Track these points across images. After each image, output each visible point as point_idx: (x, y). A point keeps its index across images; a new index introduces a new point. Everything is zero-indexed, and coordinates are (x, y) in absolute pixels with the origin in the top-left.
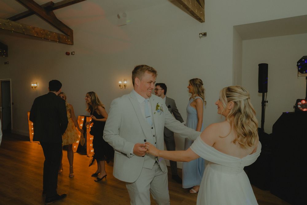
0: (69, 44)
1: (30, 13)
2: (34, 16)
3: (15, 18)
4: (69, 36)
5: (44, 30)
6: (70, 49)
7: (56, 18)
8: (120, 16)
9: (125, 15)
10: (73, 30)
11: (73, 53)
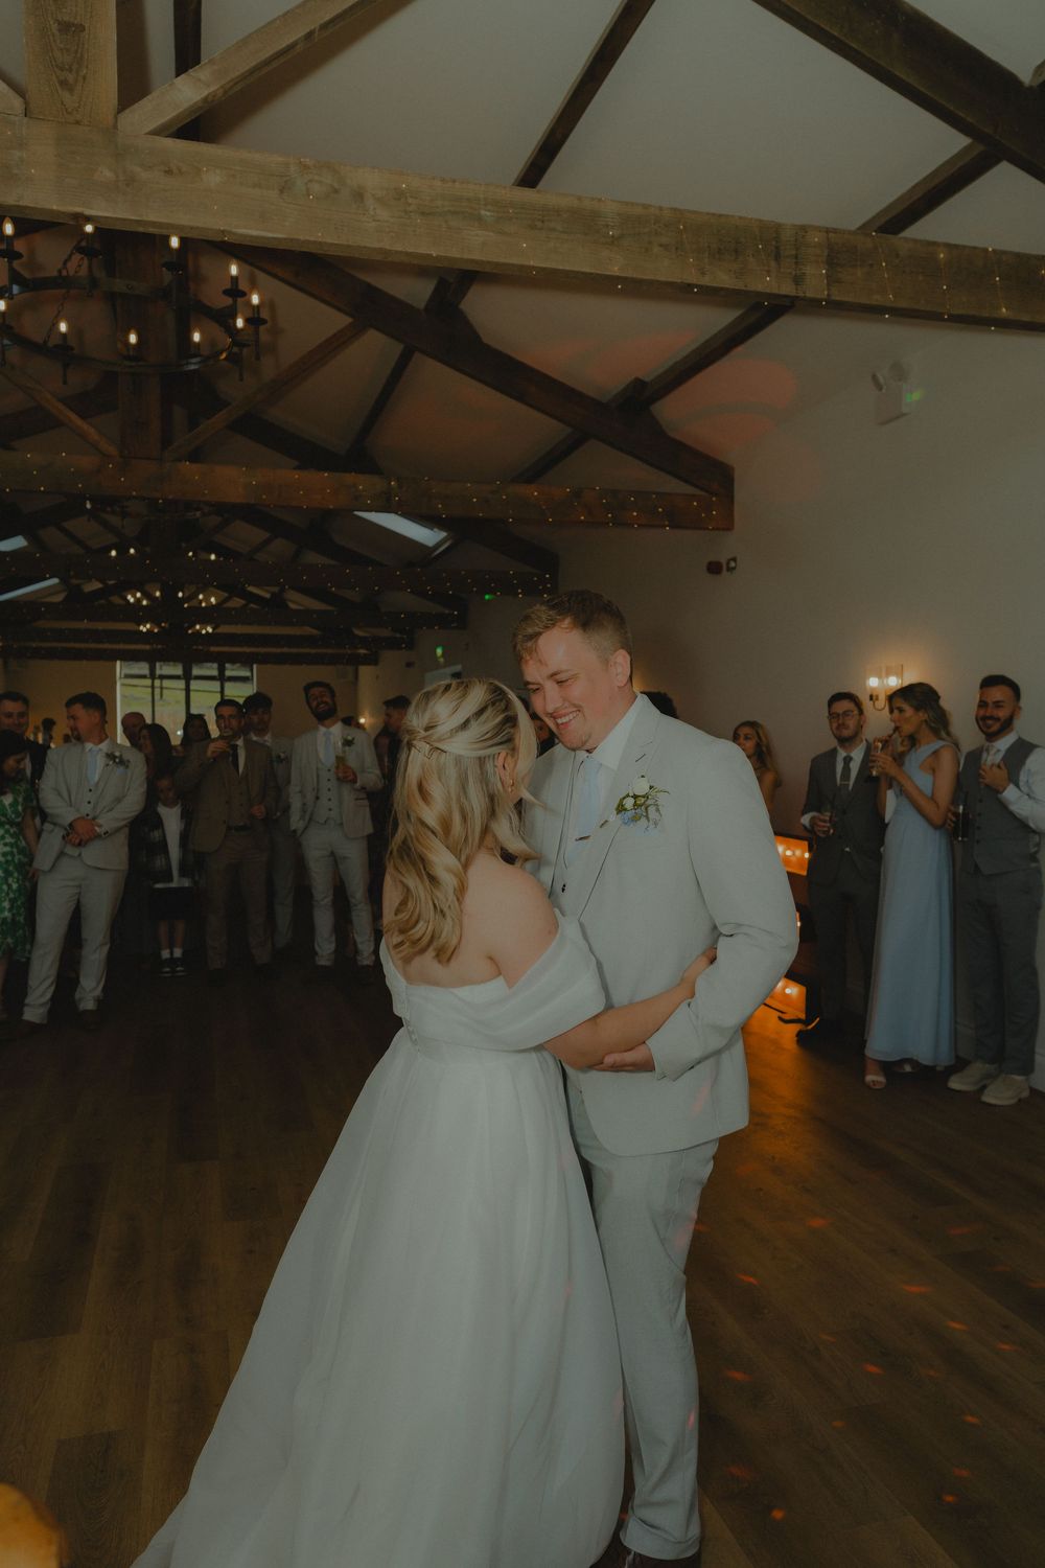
0: (712, 529)
2: (591, 445)
4: (716, 496)
5: (615, 492)
6: (725, 546)
7: (663, 433)
8: (882, 380)
9: (900, 372)
10: (733, 469)
11: (733, 565)
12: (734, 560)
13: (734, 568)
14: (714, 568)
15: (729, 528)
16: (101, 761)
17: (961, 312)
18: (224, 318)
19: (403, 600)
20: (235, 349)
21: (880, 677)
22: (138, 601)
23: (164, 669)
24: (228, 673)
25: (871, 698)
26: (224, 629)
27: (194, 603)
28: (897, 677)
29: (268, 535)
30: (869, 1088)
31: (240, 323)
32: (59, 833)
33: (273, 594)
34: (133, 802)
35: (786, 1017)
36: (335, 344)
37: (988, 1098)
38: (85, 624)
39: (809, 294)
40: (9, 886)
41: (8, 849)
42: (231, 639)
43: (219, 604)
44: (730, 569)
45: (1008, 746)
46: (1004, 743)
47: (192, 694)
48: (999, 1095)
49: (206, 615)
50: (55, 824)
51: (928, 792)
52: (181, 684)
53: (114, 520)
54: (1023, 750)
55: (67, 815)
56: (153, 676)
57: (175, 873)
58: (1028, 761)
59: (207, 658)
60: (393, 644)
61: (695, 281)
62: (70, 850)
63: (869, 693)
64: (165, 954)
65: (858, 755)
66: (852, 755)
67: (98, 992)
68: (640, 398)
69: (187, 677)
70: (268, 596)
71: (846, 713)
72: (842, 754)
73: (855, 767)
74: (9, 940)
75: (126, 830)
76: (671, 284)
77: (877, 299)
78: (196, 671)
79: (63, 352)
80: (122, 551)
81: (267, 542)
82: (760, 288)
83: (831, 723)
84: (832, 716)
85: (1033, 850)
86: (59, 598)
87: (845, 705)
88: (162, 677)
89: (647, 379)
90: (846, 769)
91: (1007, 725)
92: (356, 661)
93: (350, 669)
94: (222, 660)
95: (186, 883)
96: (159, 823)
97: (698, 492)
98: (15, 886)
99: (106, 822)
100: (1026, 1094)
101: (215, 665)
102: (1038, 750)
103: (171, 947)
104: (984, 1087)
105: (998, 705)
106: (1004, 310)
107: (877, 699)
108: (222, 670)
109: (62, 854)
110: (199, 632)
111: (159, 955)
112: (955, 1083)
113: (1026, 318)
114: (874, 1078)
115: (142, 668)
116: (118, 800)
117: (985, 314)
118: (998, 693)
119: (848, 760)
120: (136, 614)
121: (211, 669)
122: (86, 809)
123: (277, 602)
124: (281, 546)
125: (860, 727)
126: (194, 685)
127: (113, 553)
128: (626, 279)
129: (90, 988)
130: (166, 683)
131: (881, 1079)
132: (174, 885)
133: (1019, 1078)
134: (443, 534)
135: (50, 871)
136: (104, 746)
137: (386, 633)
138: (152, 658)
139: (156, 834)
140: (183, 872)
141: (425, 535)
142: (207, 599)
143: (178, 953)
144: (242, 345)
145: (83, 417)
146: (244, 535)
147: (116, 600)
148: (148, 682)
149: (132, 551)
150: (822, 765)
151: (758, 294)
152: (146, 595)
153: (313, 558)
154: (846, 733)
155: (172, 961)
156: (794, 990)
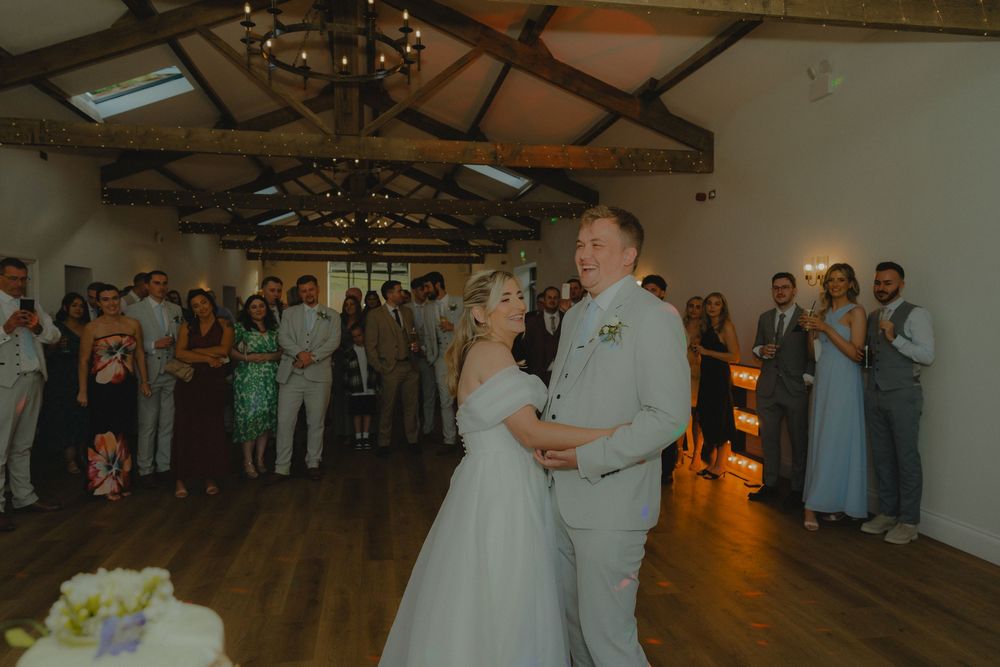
0: (700, 172)
1: (614, 117)
2: (621, 122)
3: (585, 140)
4: (702, 151)
5: (637, 150)
6: (707, 183)
7: (668, 112)
8: (814, 72)
9: (826, 67)
10: (713, 134)
11: (713, 195)
12: (714, 191)
13: (713, 197)
14: (701, 197)
15: (711, 172)
16: (314, 317)
17: (874, 21)
18: (399, 45)
19: (500, 223)
20: (406, 65)
21: (812, 264)
22: (342, 224)
23: (355, 266)
24: (393, 269)
25: (807, 277)
26: (393, 241)
27: (374, 225)
28: (824, 263)
29: (418, 183)
30: (807, 530)
31: (408, 49)
32: (291, 361)
33: (421, 221)
34: (334, 342)
35: (749, 483)
36: (462, 63)
37: (889, 538)
38: (311, 239)
39: (773, 13)
40: (268, 392)
41: (267, 369)
42: (396, 248)
43: (390, 226)
44: (711, 198)
45: (897, 306)
46: (894, 306)
47: (372, 282)
48: (898, 537)
49: (381, 233)
50: (288, 355)
51: (848, 338)
52: (366, 276)
53: (329, 174)
54: (906, 309)
55: (295, 350)
56: (349, 271)
57: (365, 386)
58: (910, 316)
59: (382, 259)
60: (494, 250)
61: (697, 7)
62: (297, 371)
63: (806, 274)
64: (358, 436)
65: (789, 313)
66: (786, 313)
67: (319, 457)
68: (653, 91)
69: (369, 271)
70: (417, 221)
71: (785, 287)
72: (779, 312)
73: (787, 321)
74: (268, 424)
75: (330, 359)
76: (683, 9)
77: (818, 15)
78: (374, 268)
79: (304, 70)
80: (333, 193)
81: (419, 188)
82: (740, 10)
83: (773, 292)
84: (775, 288)
85: (916, 374)
86: (296, 224)
87: (784, 281)
88: (354, 272)
89: (658, 78)
90: (781, 323)
91: (895, 294)
92: (470, 261)
93: (467, 266)
94: (390, 261)
95: (371, 392)
96: (354, 357)
97: (691, 149)
98: (271, 392)
99: (318, 354)
100: (915, 537)
101: (386, 264)
102: (916, 309)
103: (362, 431)
104: (886, 532)
105: (887, 283)
106: (904, 19)
107: (811, 278)
108: (389, 267)
109: (292, 373)
110: (376, 244)
111: (355, 437)
112: (866, 528)
113: (920, 23)
114: (811, 523)
115: (343, 266)
116: (325, 341)
117: (891, 21)
118: (888, 275)
119: (782, 317)
120: (339, 233)
121: (383, 266)
122: (307, 346)
123: (423, 224)
124: (427, 191)
125: (793, 295)
126: (373, 276)
127: (328, 195)
128: (653, 7)
129: (314, 456)
130: (357, 275)
131: (816, 524)
132: (364, 394)
133: (911, 526)
134: (526, 181)
135: (287, 383)
136: (316, 308)
137: (490, 243)
138: (348, 259)
139: (353, 363)
140: (370, 386)
141: (516, 182)
142: (382, 223)
143: (366, 435)
144: (409, 62)
145: (316, 112)
146: (405, 184)
147: (327, 224)
148: (346, 275)
149: (339, 193)
150: (766, 320)
151: (740, 14)
152: (346, 220)
153: (445, 196)
154: (783, 300)
155: (363, 441)
156: (754, 466)
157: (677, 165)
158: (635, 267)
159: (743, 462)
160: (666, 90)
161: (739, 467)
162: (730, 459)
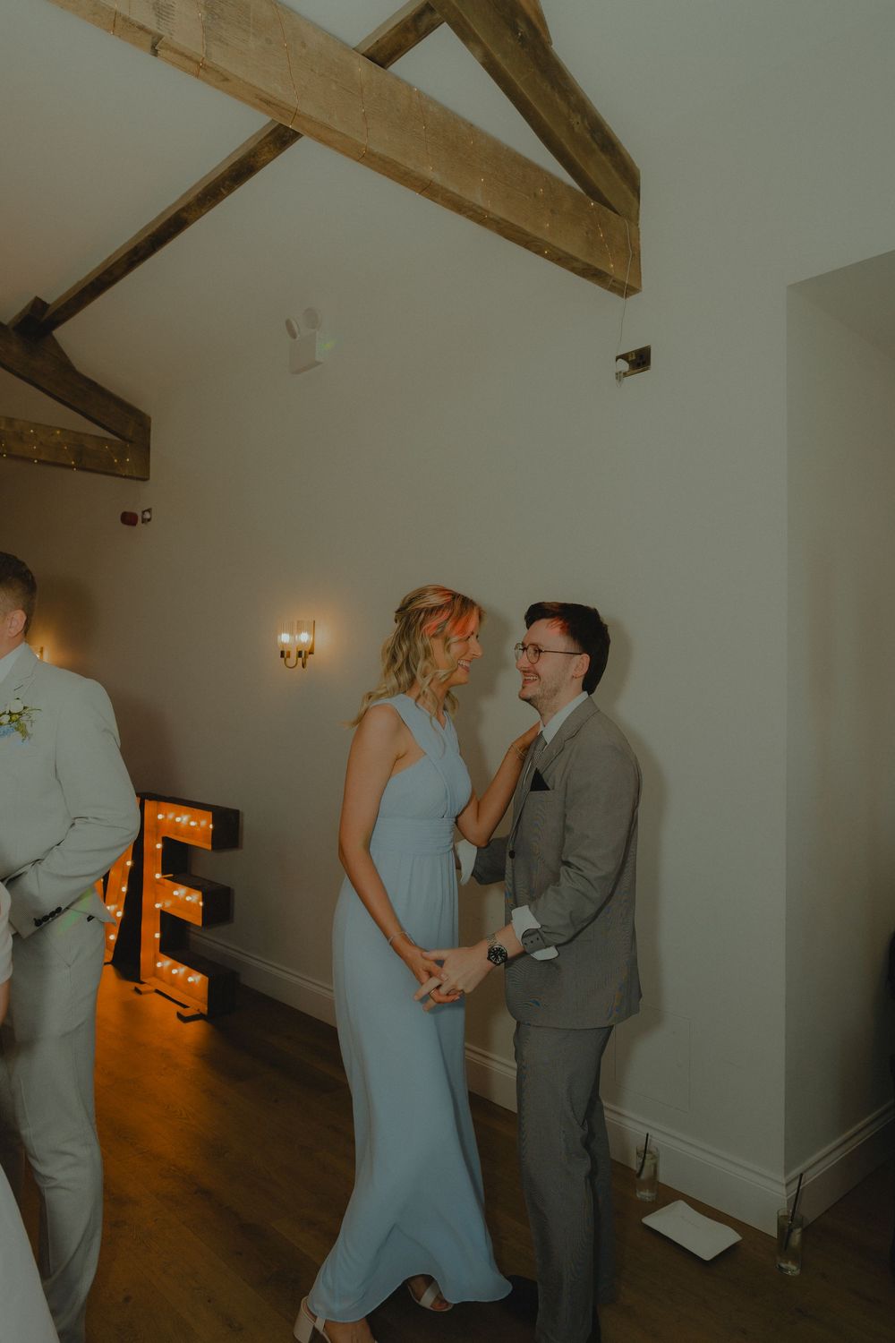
0: (125, 477)
4: (131, 442)
5: (10, 422)
6: (139, 497)
7: (72, 366)
8: (295, 327)
9: (313, 319)
10: (150, 418)
11: (147, 516)
12: (149, 510)
13: (149, 520)
14: (129, 519)
15: (145, 479)
21: (292, 634)
25: (282, 654)
28: (309, 634)
44: (144, 521)
63: (281, 649)
68: (40, 322)
89: (47, 301)
97: (110, 436)
107: (289, 656)
156: (196, 978)
157: (85, 459)
158: (26, 633)
159: (180, 970)
160: (64, 320)
161: (173, 981)
162: (159, 965)
